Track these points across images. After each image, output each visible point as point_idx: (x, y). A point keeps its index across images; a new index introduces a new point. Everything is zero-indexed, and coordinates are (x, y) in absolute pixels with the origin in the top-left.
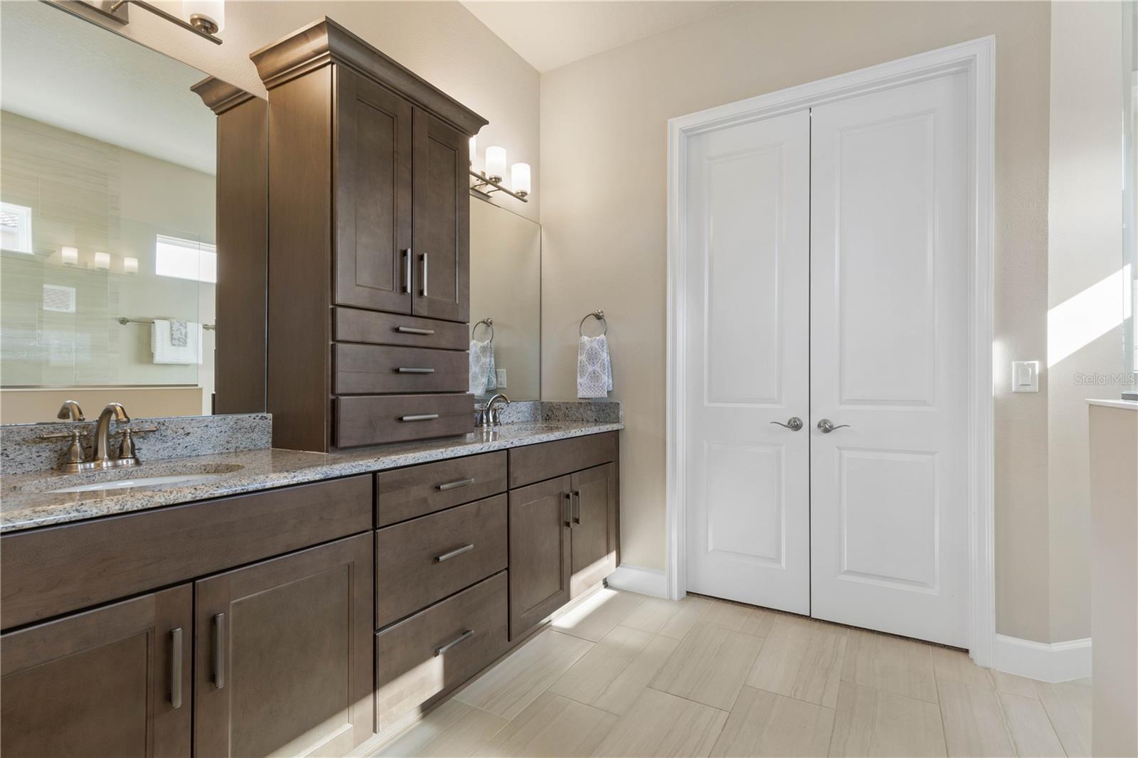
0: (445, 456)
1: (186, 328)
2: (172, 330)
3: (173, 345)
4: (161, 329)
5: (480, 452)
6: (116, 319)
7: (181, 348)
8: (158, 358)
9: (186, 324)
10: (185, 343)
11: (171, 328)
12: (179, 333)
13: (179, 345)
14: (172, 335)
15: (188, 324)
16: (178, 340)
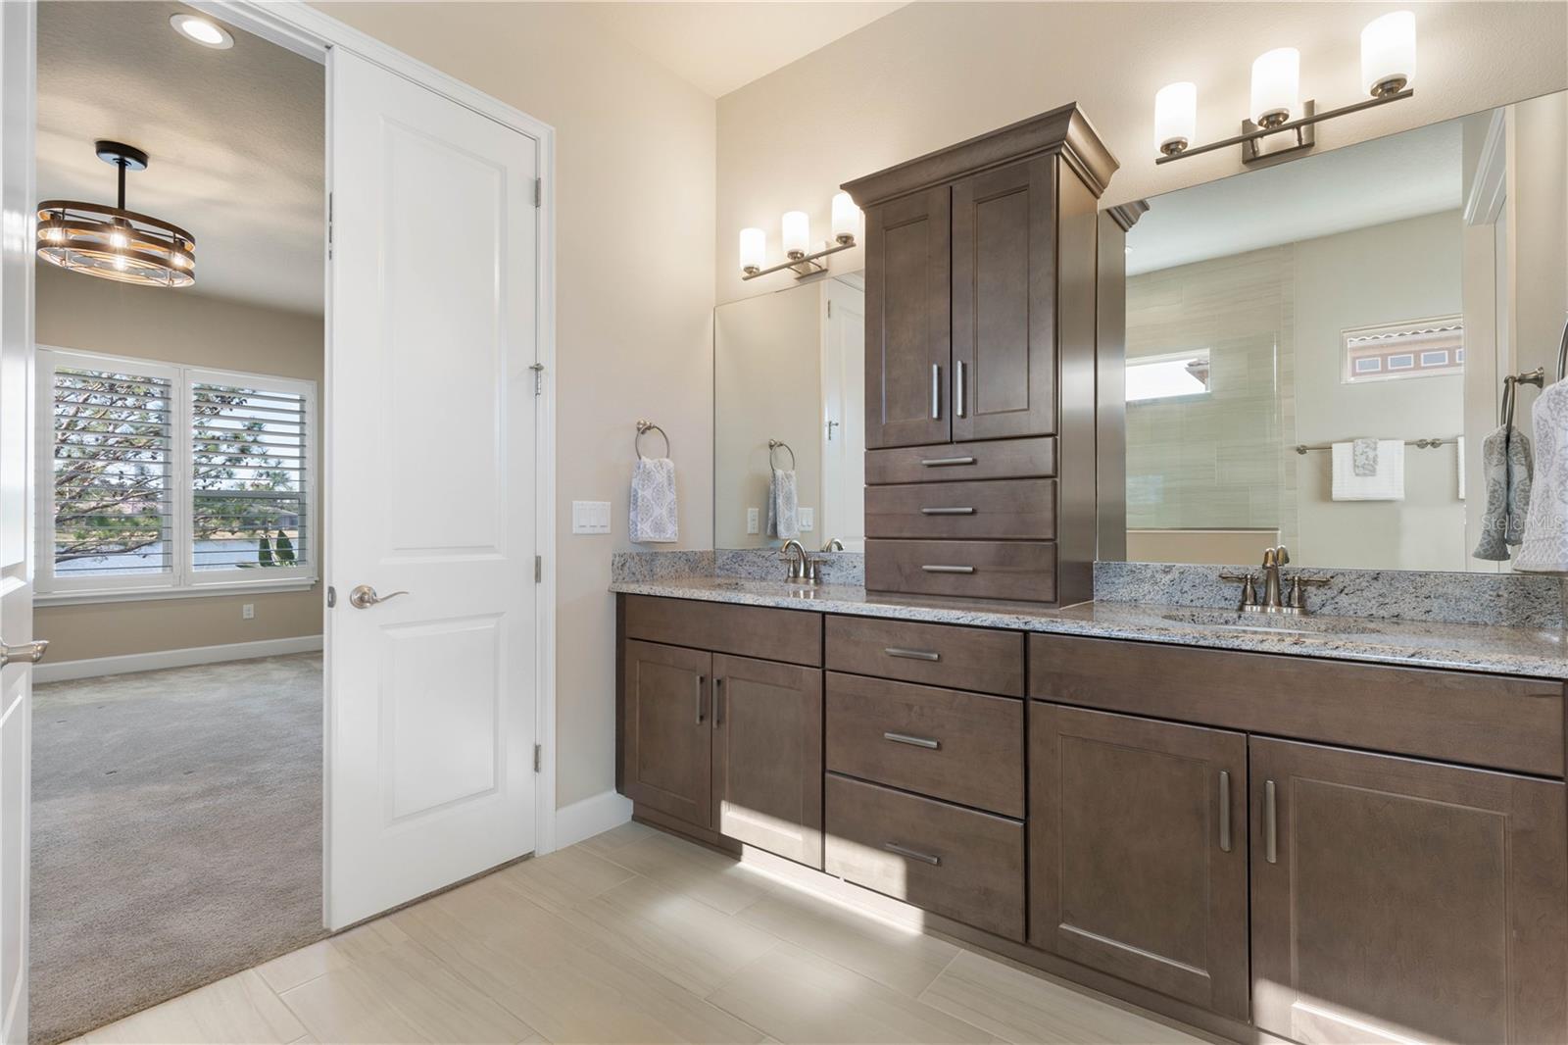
0: (897, 615)
1: (1375, 449)
2: (1355, 455)
3: (1357, 475)
4: (1341, 454)
5: (953, 621)
6: (1292, 448)
7: (1370, 479)
8: (1338, 492)
9: (1375, 443)
10: (1373, 472)
11: (1354, 451)
12: (1364, 457)
13: (1365, 475)
14: (1355, 461)
15: (1380, 444)
16: (1366, 468)
